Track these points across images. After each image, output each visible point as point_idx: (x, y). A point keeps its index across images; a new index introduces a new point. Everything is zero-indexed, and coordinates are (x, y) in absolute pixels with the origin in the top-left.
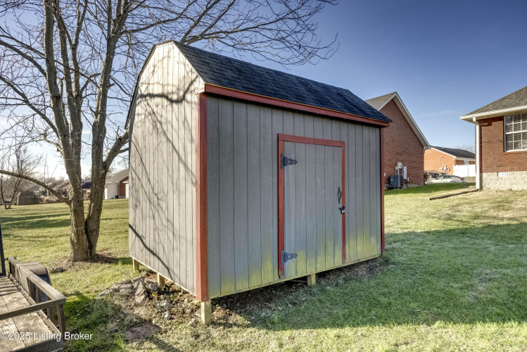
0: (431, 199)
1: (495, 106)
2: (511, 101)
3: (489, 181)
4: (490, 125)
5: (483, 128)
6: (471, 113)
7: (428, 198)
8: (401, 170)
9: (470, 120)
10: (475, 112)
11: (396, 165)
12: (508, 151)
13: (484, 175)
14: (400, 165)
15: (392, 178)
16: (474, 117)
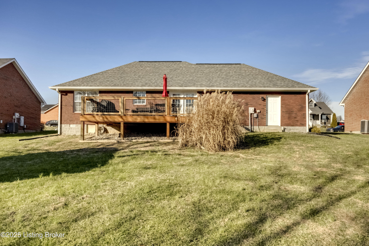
0: (20, 140)
1: (69, 84)
2: (78, 83)
3: (65, 129)
4: (66, 95)
5: (63, 96)
6: (56, 86)
7: (18, 139)
8: (19, 119)
9: (55, 89)
10: (58, 85)
11: (14, 115)
12: (76, 112)
13: (63, 125)
14: (17, 115)
15: (8, 124)
16: (57, 88)
